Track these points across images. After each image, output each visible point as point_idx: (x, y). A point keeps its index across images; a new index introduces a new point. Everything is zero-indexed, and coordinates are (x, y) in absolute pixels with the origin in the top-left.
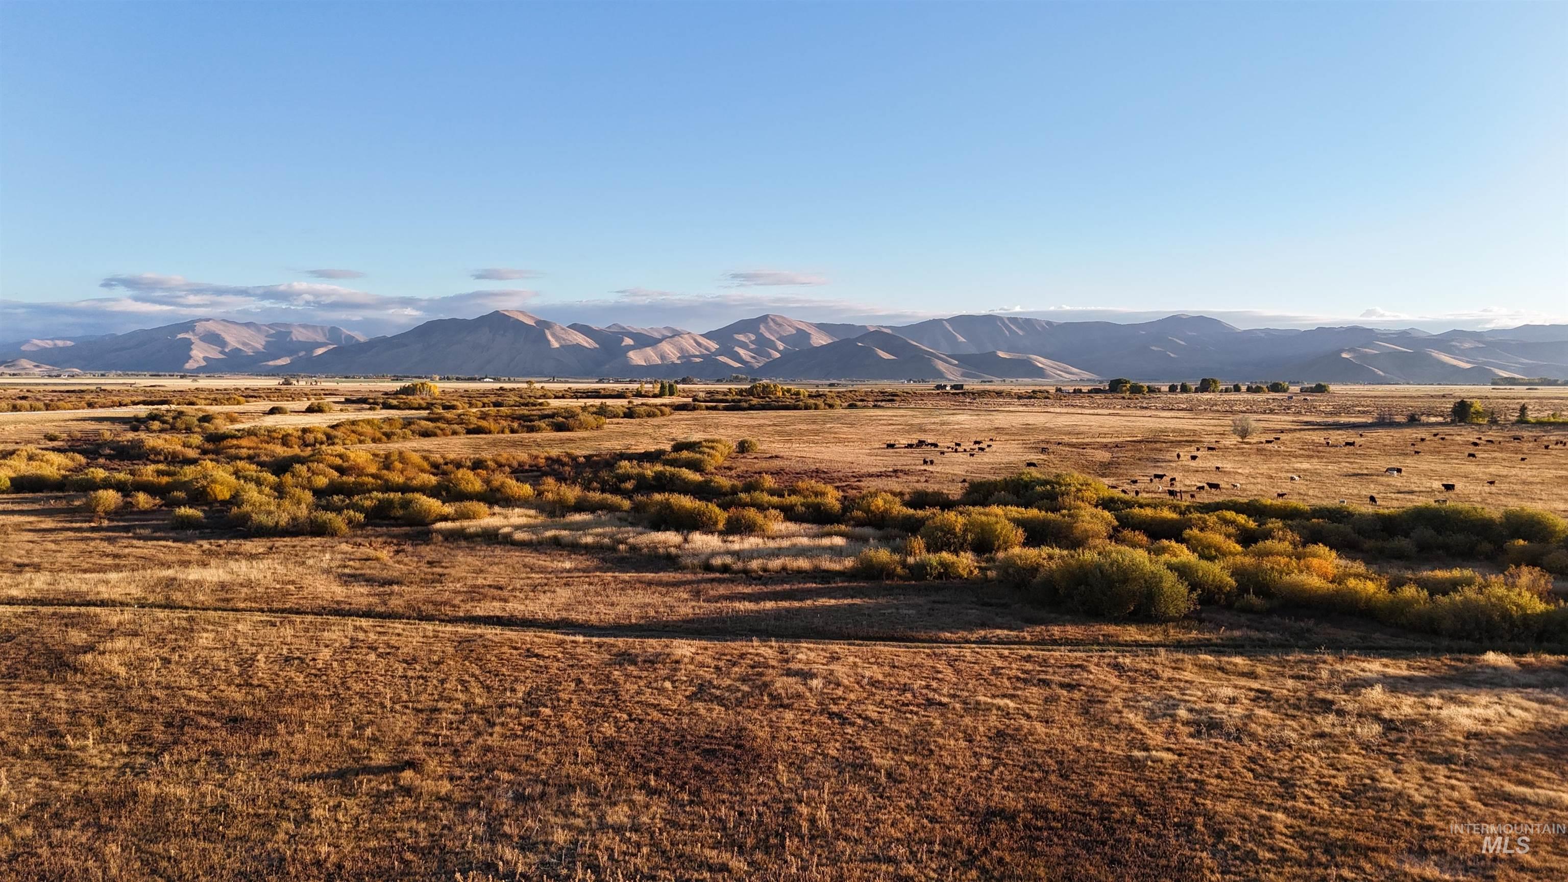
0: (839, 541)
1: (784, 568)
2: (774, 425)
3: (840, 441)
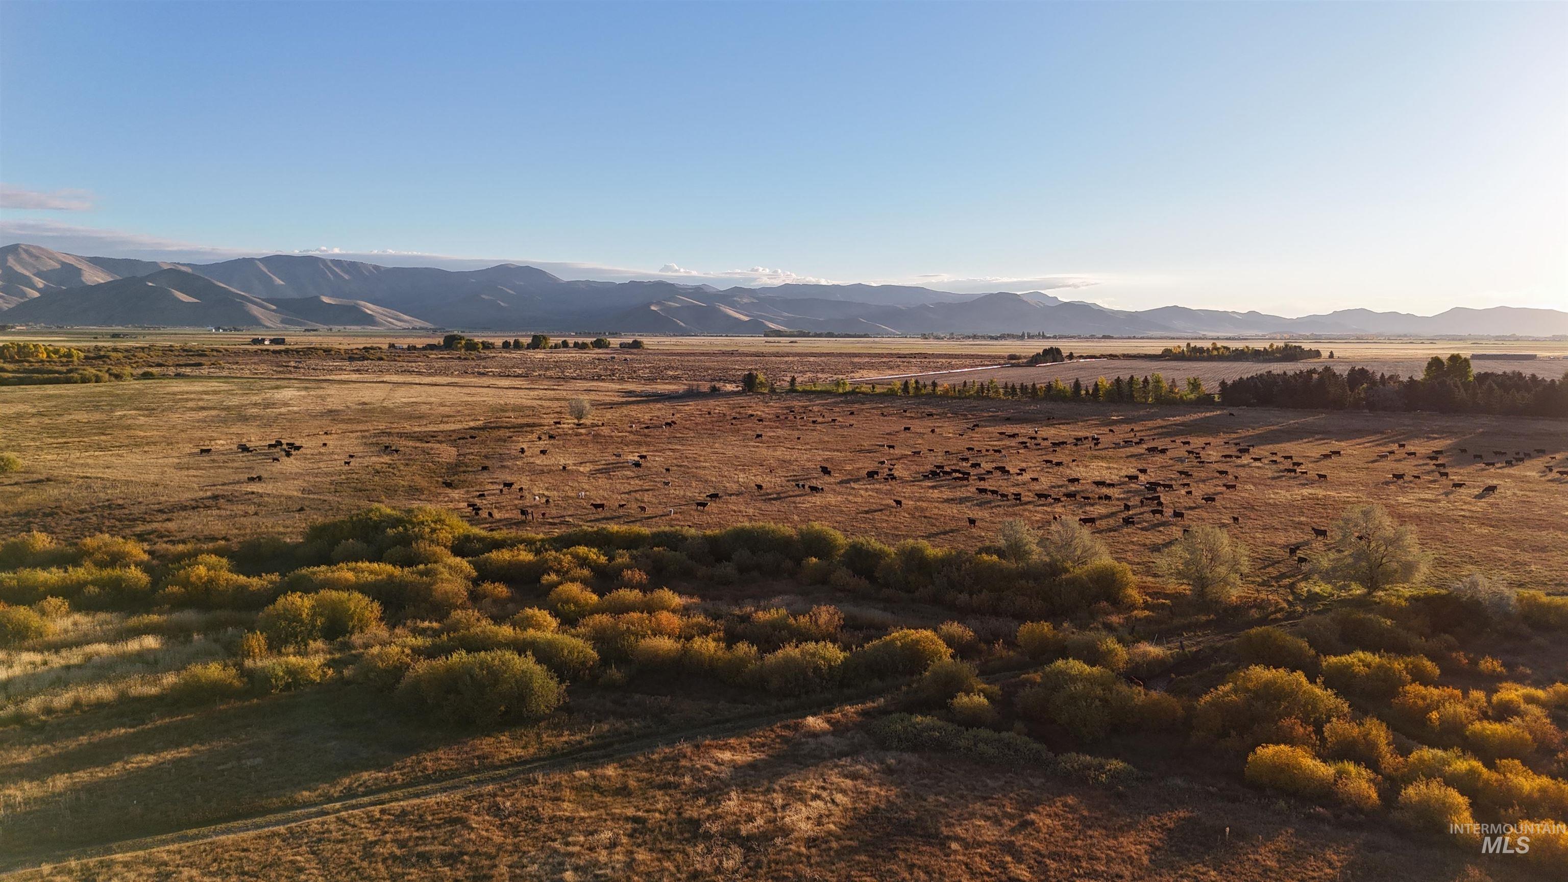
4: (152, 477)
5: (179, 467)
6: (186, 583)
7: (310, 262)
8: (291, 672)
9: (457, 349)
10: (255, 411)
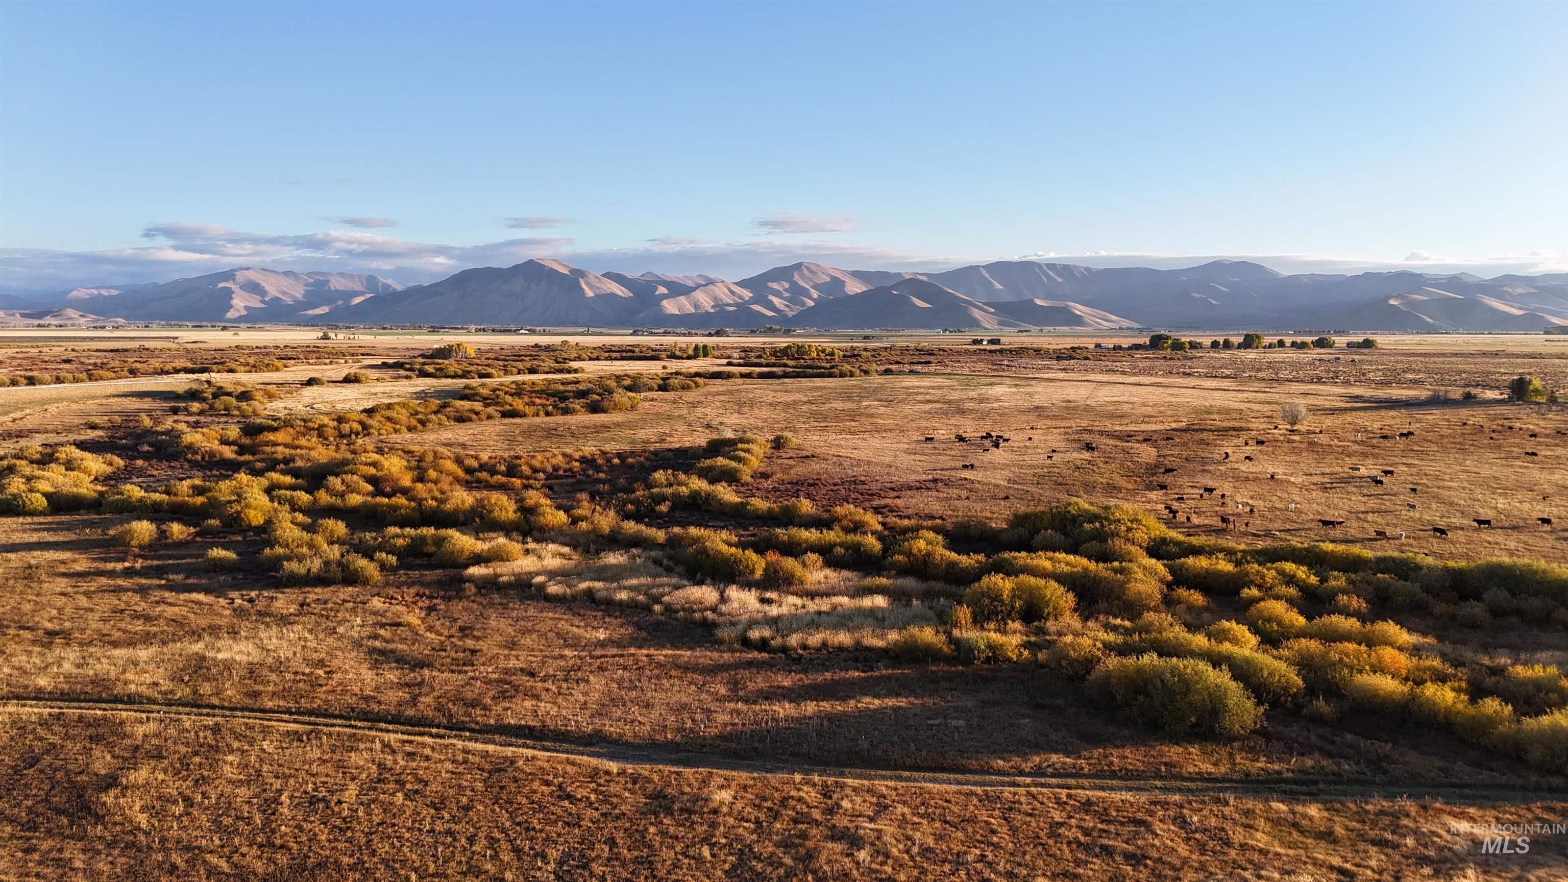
0: (880, 601)
1: (824, 644)
2: (810, 402)
3: (878, 430)
4: (887, 460)
5: (908, 452)
6: (909, 554)
7: (1027, 266)
8: (991, 646)
9: (1163, 349)
10: (971, 405)
